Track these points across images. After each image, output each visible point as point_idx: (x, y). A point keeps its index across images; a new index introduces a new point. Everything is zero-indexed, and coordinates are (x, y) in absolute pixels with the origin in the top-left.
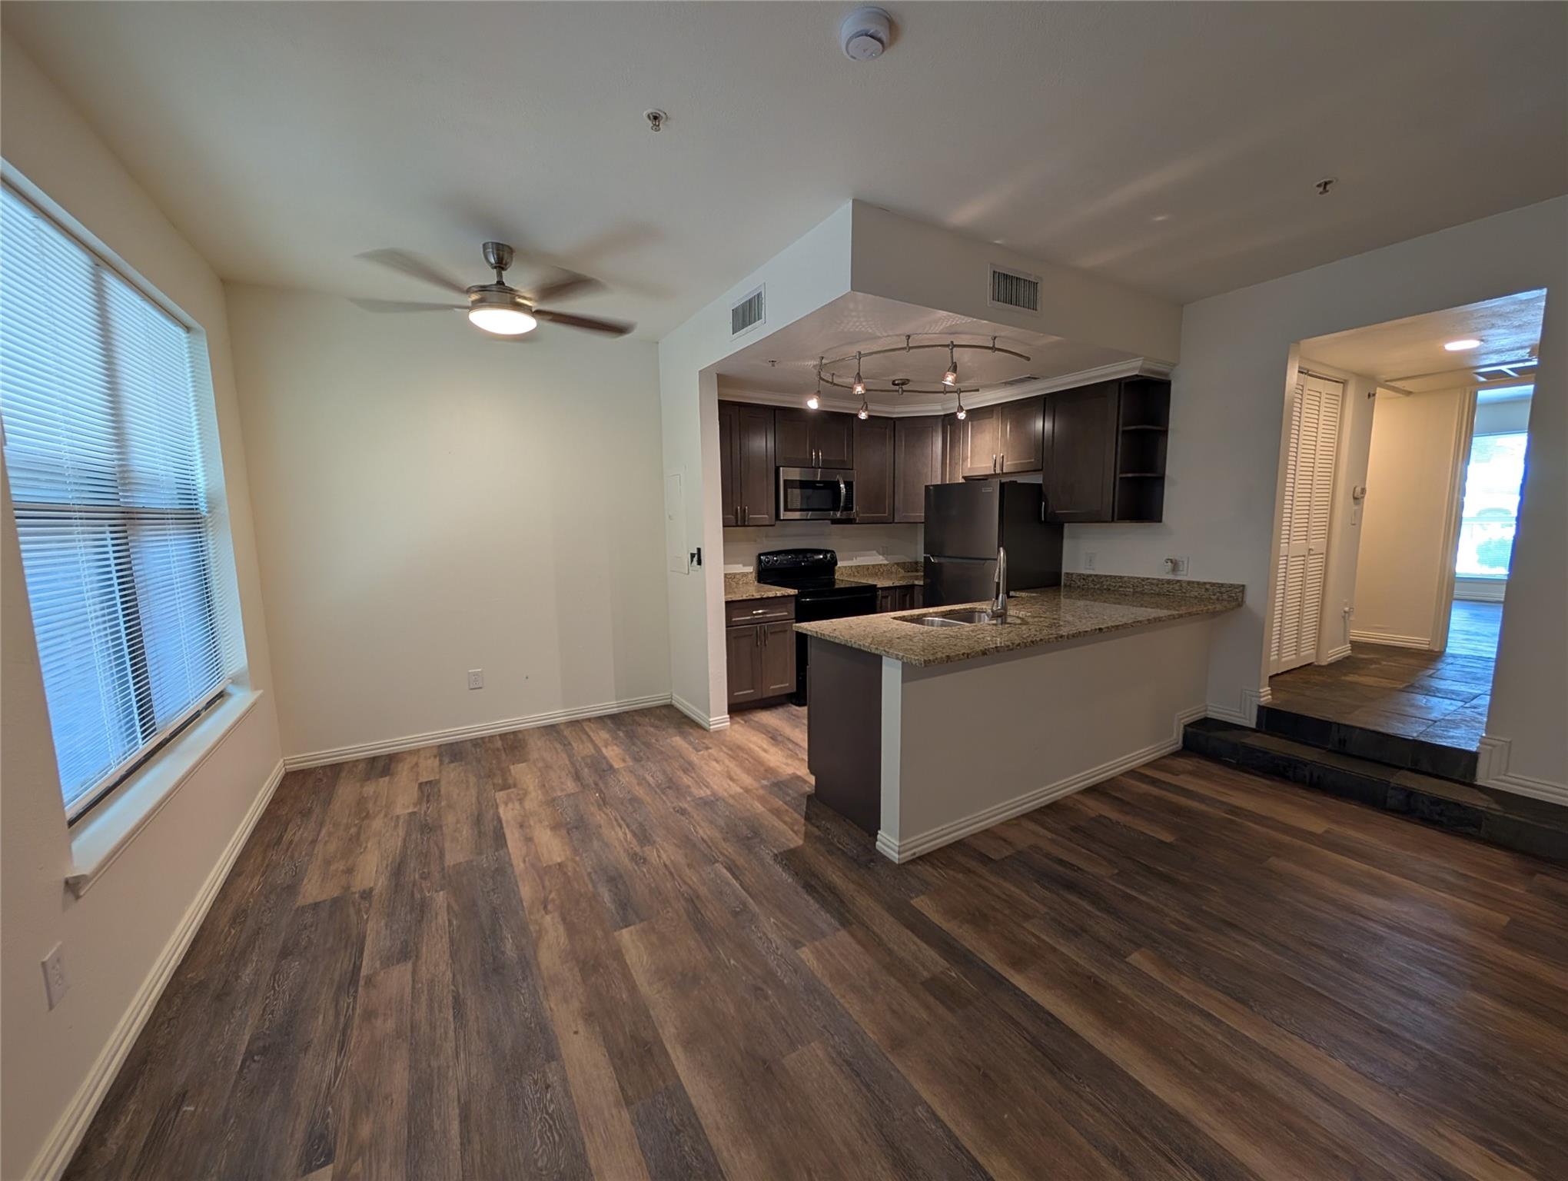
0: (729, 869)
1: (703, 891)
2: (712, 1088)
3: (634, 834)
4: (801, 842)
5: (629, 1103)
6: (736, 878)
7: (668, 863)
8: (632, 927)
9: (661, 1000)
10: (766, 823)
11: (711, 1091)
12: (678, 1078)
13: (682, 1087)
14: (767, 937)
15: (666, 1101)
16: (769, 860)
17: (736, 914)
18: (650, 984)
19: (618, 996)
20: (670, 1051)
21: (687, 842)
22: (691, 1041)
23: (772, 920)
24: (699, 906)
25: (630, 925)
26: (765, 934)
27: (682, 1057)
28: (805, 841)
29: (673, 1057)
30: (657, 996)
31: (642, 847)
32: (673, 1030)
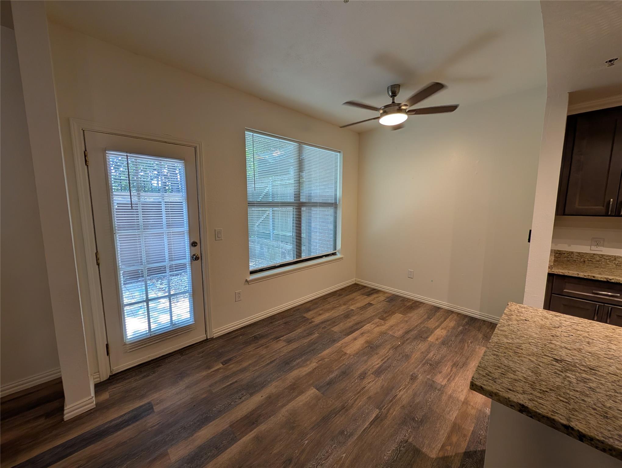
0: (377, 418)
1: (353, 411)
2: (234, 455)
3: (380, 367)
4: (433, 455)
5: (230, 426)
6: (372, 423)
7: (366, 388)
8: (317, 391)
9: (279, 418)
10: (438, 425)
11: (233, 455)
12: (240, 439)
13: (236, 442)
14: (328, 456)
15: (230, 438)
16: (400, 437)
17: (342, 433)
18: (287, 411)
19: (279, 402)
20: (253, 432)
21: (387, 390)
22: (258, 439)
23: (344, 455)
24: (341, 413)
25: (318, 391)
26: (331, 454)
27: (250, 437)
28: (438, 459)
29: (251, 433)
30: (281, 416)
31: (372, 374)
32: (263, 429)
